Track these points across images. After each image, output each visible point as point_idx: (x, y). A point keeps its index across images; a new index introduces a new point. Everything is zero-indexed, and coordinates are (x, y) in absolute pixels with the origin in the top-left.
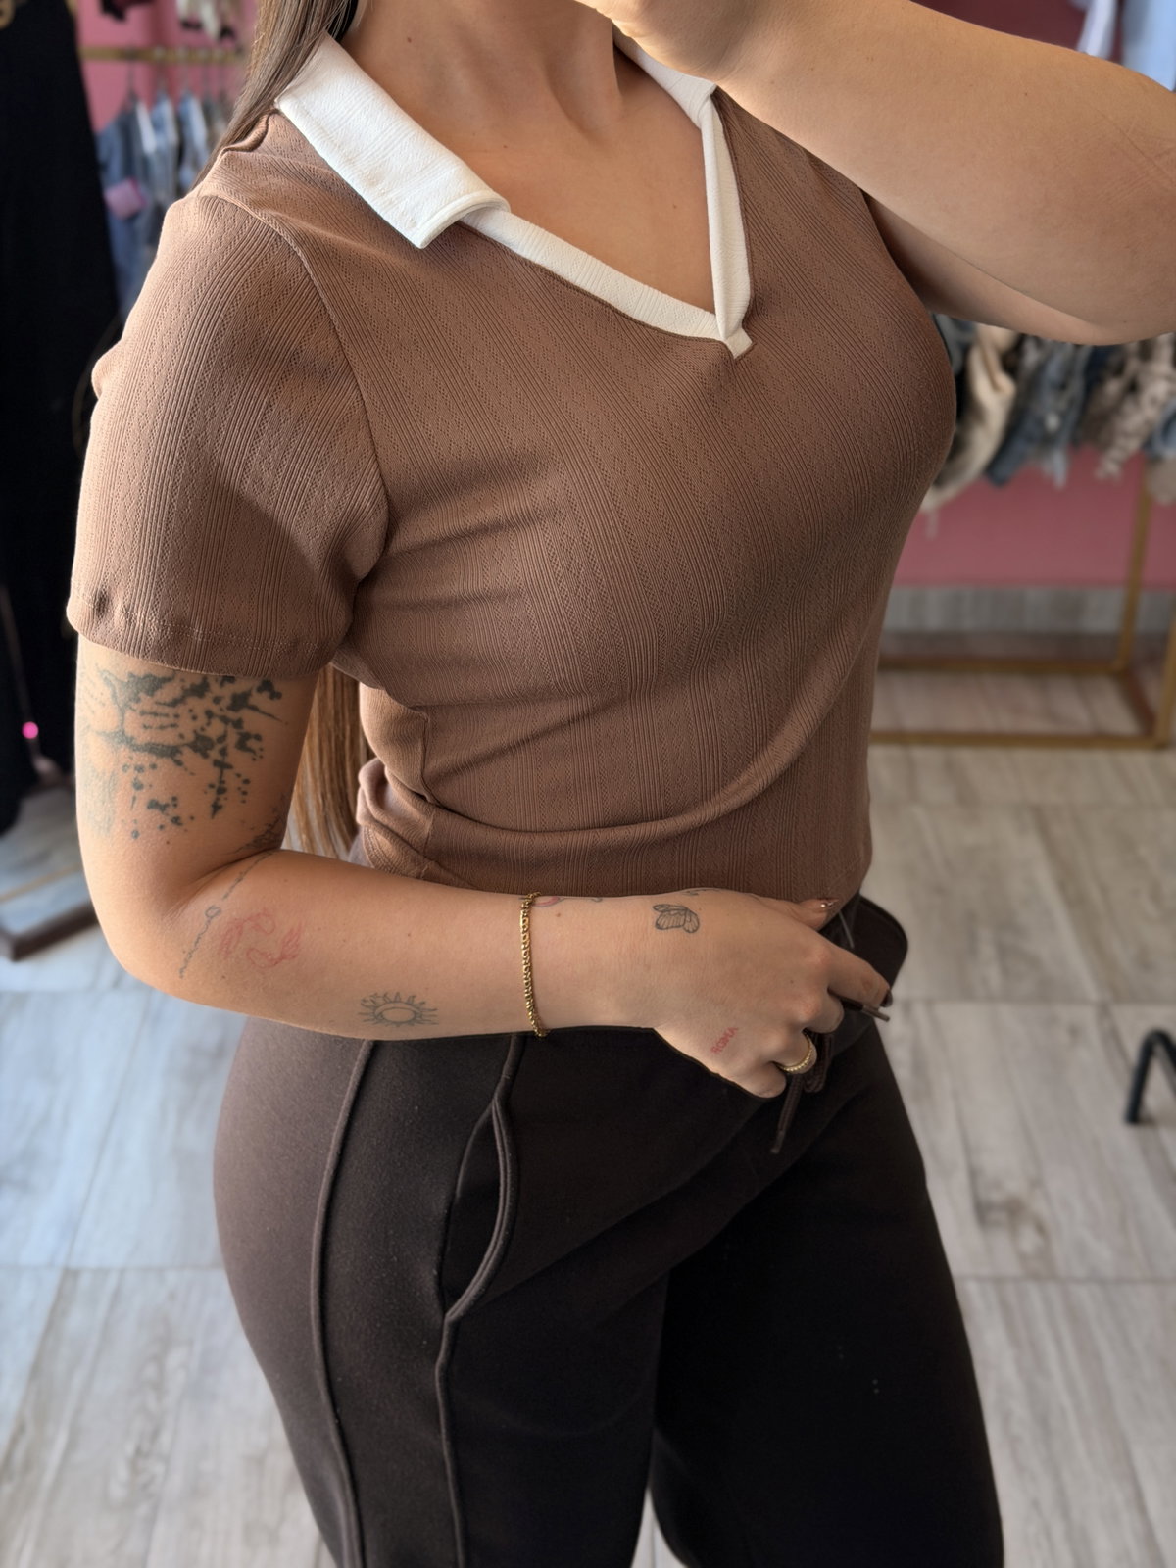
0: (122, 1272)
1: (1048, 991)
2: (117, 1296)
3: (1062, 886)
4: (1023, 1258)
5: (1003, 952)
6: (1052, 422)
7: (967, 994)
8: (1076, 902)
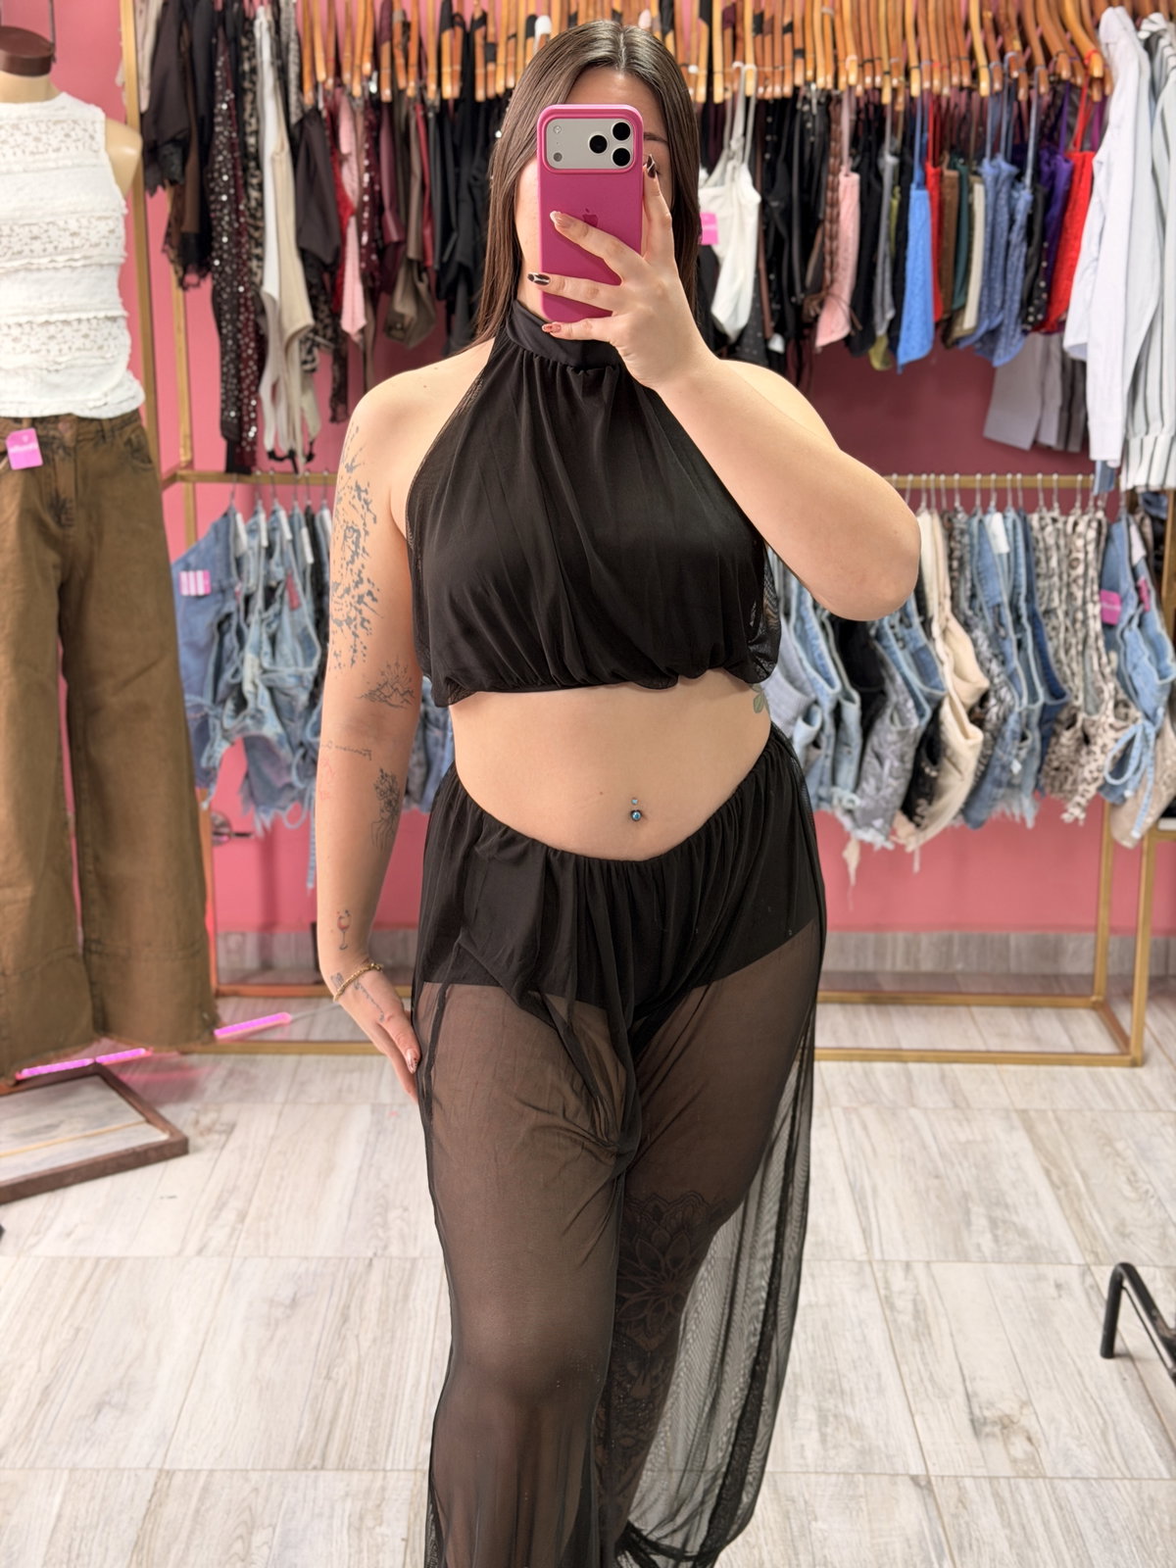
0: (212, 1472)
1: (1033, 1255)
2: (205, 1489)
3: (1048, 1173)
4: (1014, 1461)
5: (994, 1223)
6: (1016, 767)
7: (963, 1256)
8: (1060, 1185)
